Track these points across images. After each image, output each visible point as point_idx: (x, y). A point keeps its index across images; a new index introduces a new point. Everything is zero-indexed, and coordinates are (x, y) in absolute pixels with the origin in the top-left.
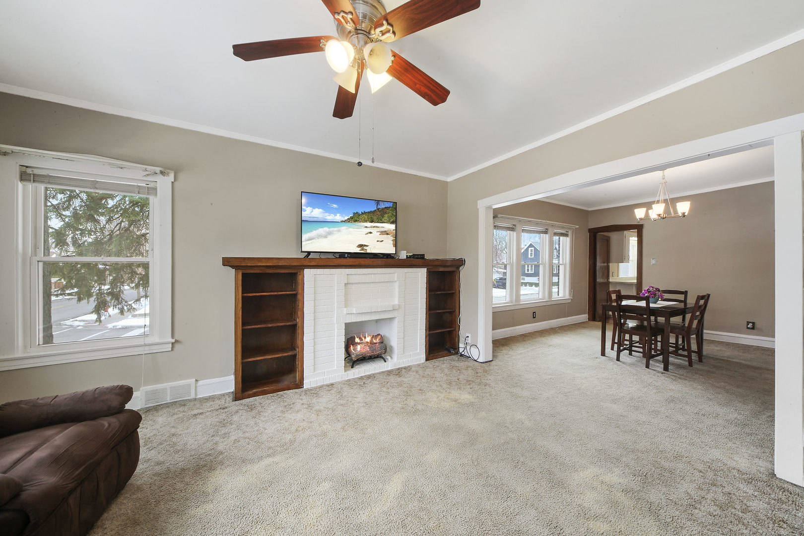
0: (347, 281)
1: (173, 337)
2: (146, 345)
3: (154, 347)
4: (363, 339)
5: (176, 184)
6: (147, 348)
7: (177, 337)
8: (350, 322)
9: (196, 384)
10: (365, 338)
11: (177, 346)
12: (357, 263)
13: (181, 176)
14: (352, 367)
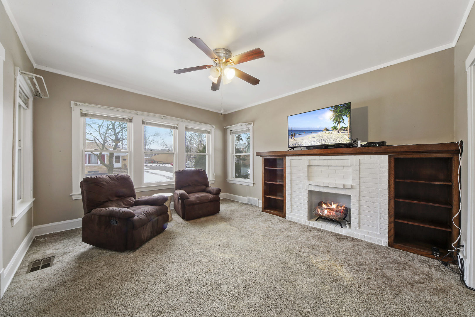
0: (309, 164)
1: (253, 181)
2: (247, 182)
3: (250, 184)
4: (330, 206)
5: (254, 126)
6: (248, 183)
7: (254, 182)
8: (311, 190)
9: (258, 201)
10: (331, 205)
11: (254, 185)
12: (311, 153)
13: (255, 123)
14: (316, 220)
